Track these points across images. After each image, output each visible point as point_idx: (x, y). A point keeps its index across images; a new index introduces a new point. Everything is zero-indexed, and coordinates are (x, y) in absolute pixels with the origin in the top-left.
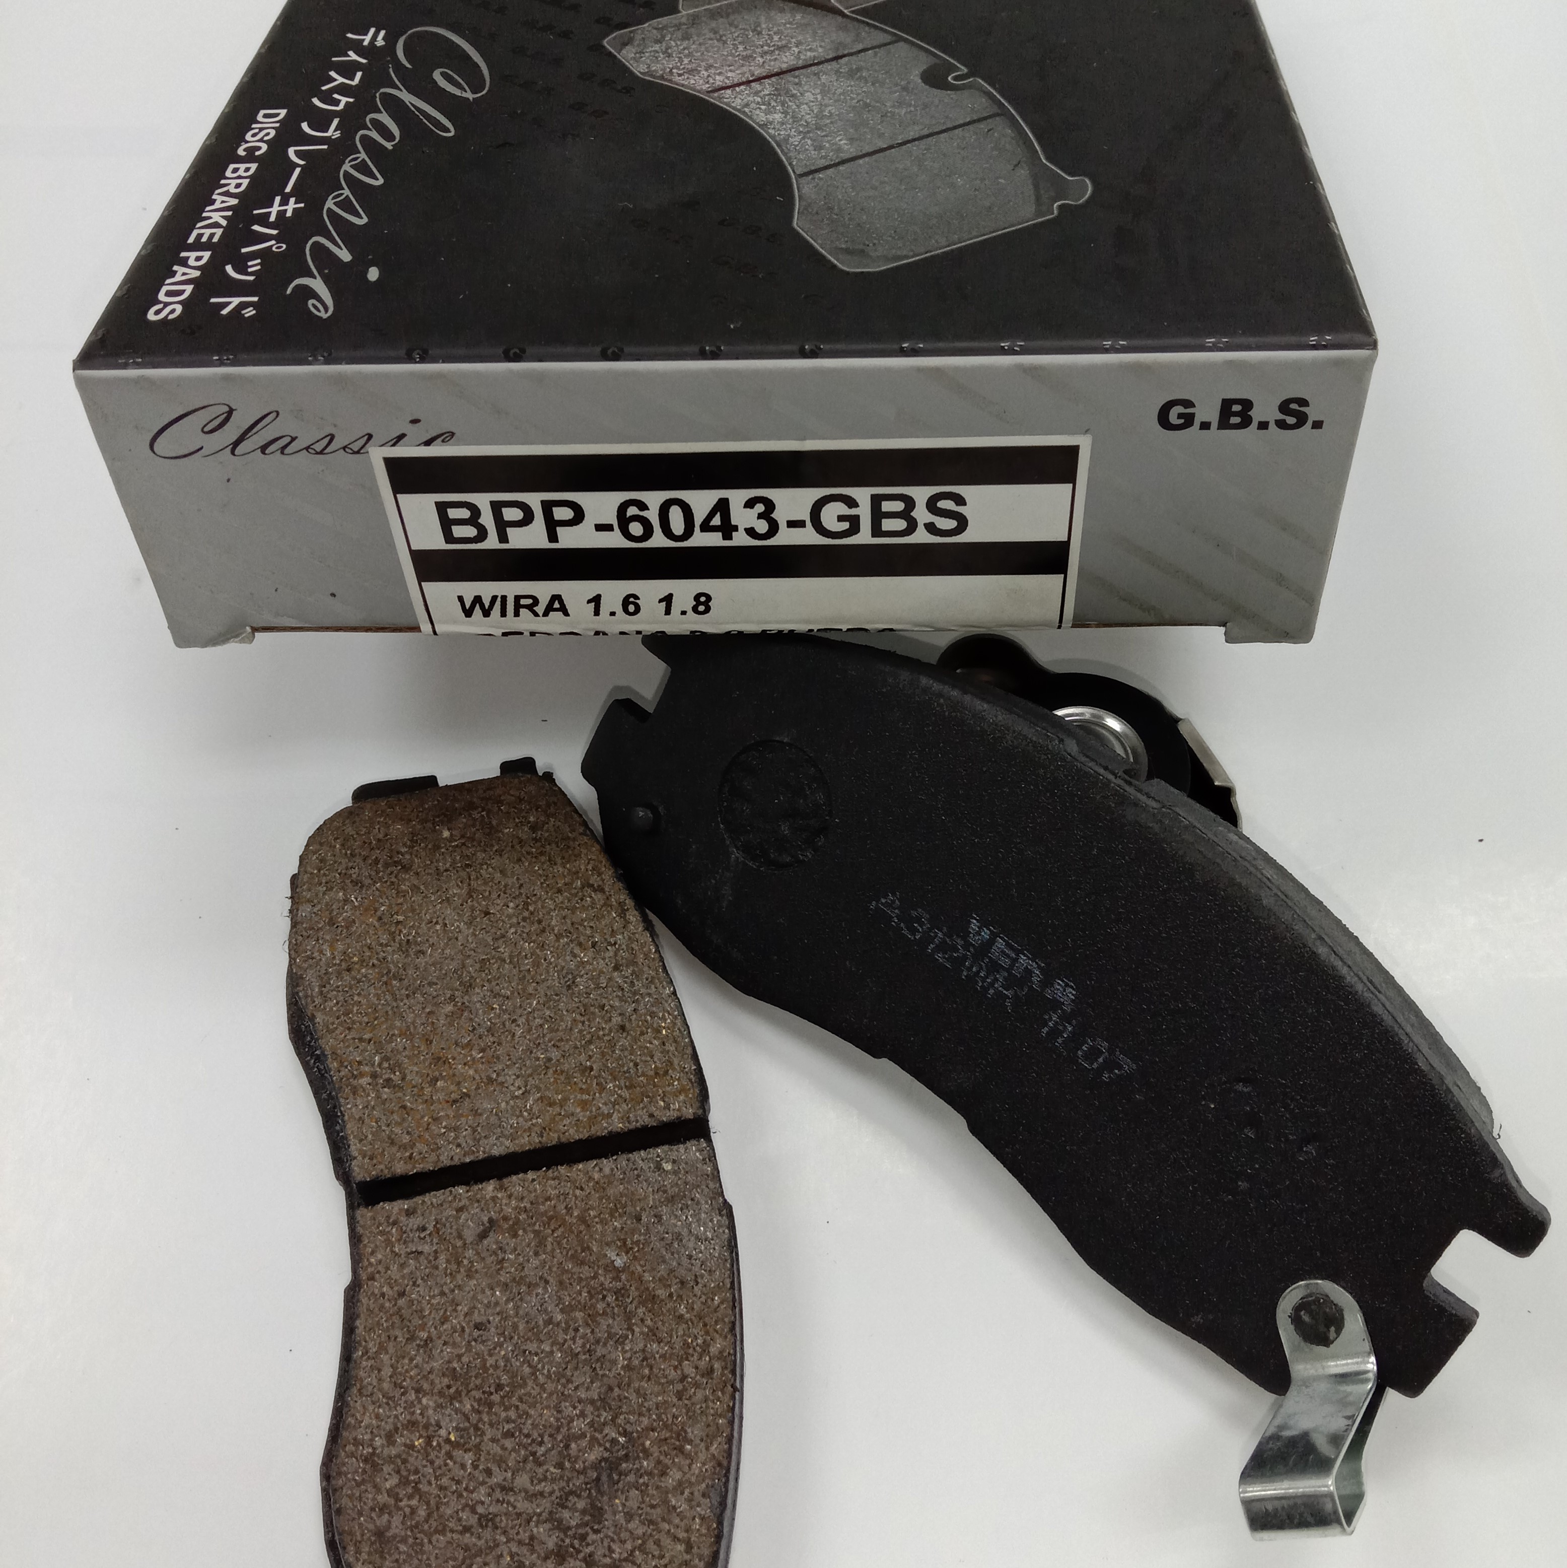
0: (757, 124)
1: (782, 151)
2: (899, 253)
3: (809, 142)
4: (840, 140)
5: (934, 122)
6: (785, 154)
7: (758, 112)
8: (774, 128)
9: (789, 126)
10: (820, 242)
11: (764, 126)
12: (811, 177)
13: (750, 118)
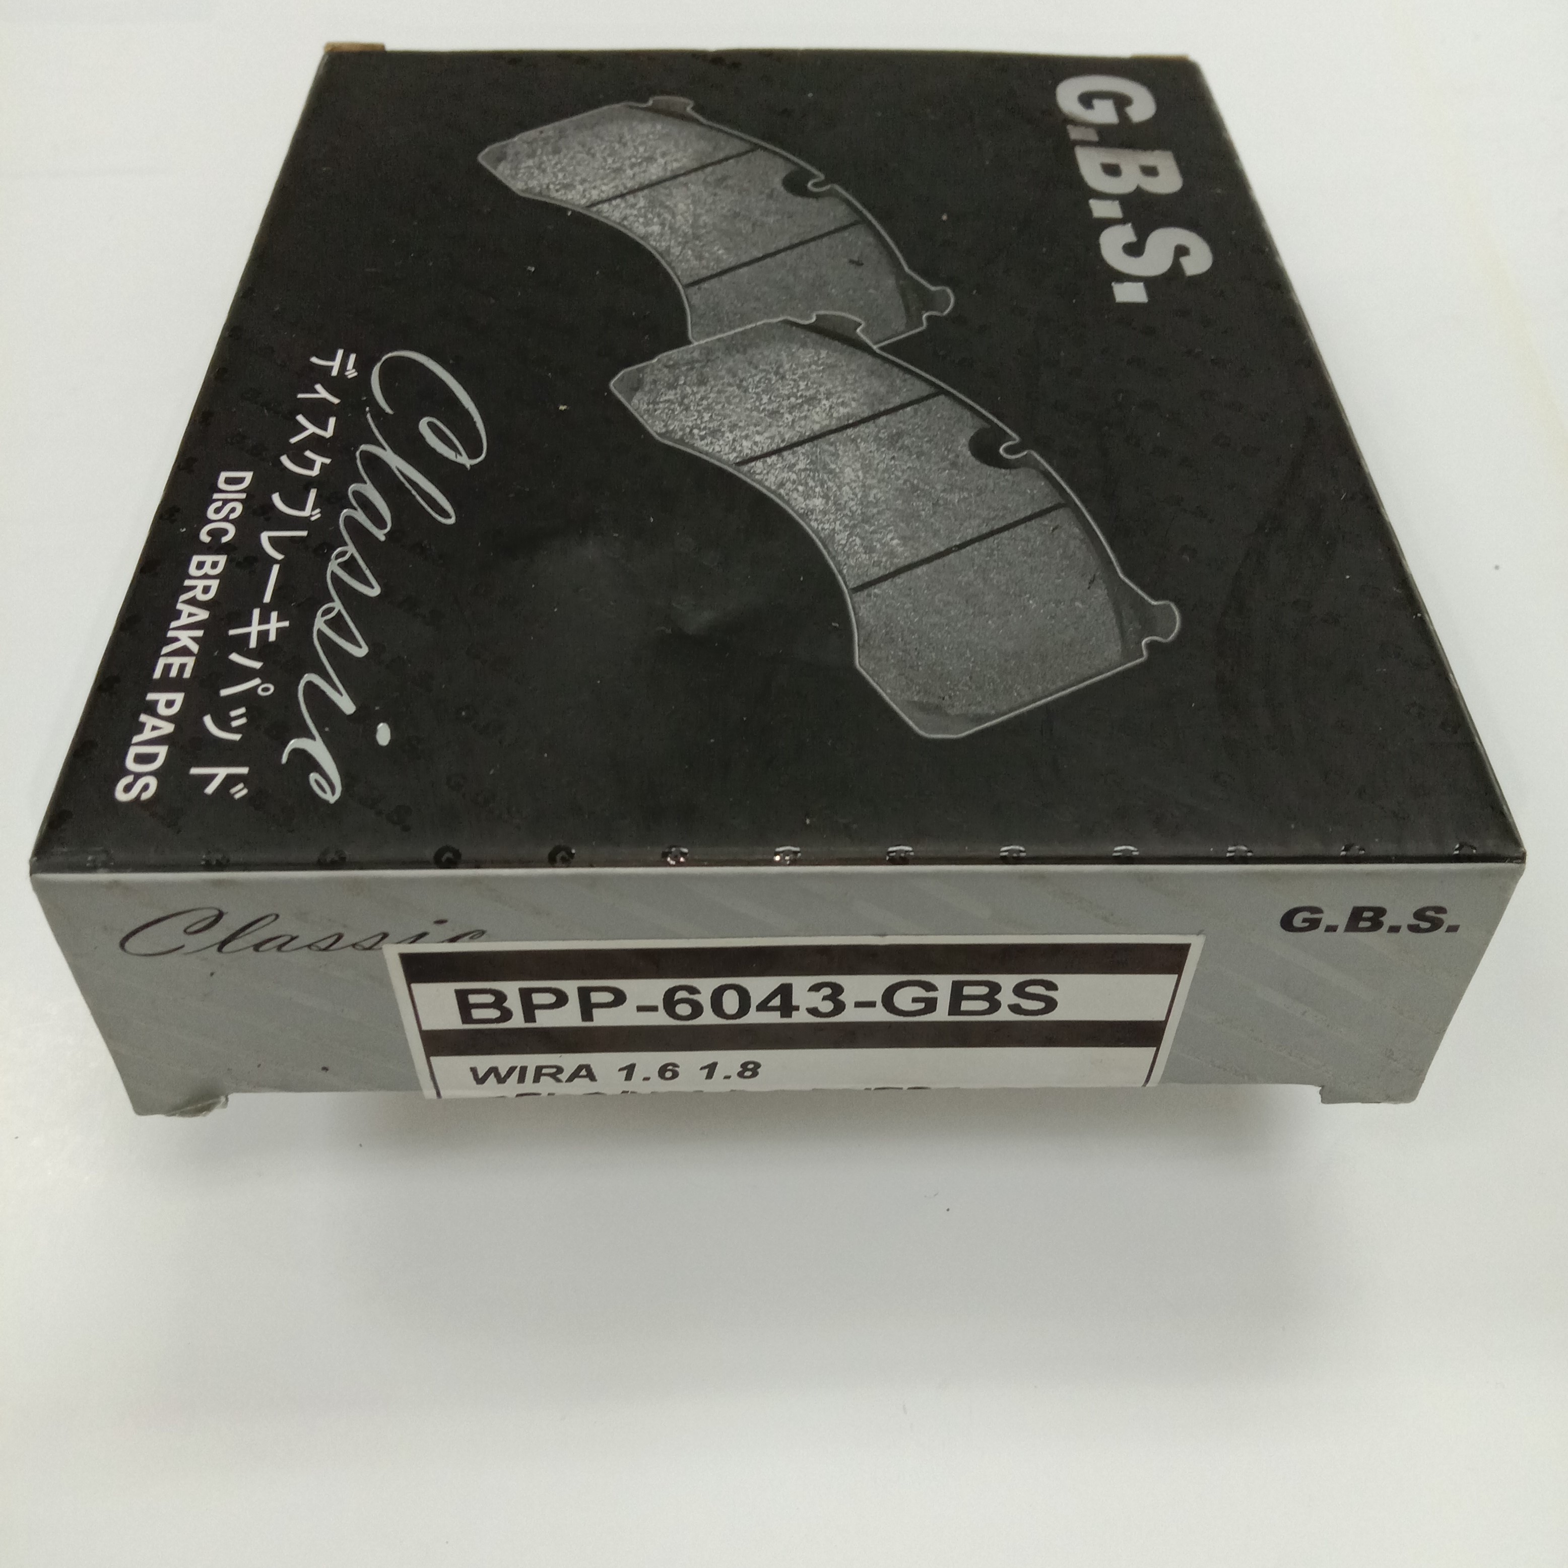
0: (796, 512)
1: (829, 552)
2: (979, 710)
3: (858, 541)
4: (892, 539)
5: (992, 514)
6: (833, 558)
7: (795, 495)
8: (816, 520)
9: (833, 517)
10: (889, 691)
11: (804, 515)
12: (866, 592)
13: (788, 502)
